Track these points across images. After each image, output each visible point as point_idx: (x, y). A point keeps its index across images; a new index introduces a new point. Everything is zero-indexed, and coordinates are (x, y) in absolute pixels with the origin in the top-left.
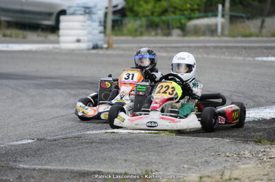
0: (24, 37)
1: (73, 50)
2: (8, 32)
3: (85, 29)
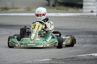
0: (67, 10)
1: (89, 16)
2: (59, 8)
3: (95, 6)
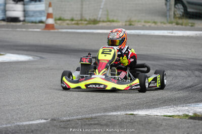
0: (192, 26)
2: (180, 21)
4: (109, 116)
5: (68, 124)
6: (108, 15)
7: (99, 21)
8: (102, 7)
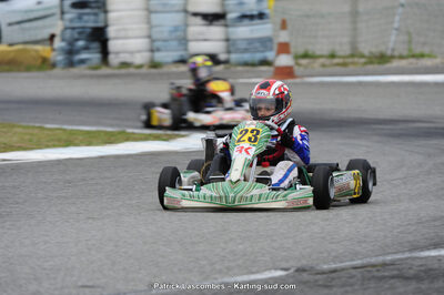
4: (422, 258)
5: (333, 279)
6: (410, 42)
7: (392, 57)
8: (396, 25)
